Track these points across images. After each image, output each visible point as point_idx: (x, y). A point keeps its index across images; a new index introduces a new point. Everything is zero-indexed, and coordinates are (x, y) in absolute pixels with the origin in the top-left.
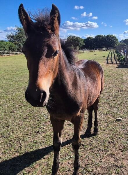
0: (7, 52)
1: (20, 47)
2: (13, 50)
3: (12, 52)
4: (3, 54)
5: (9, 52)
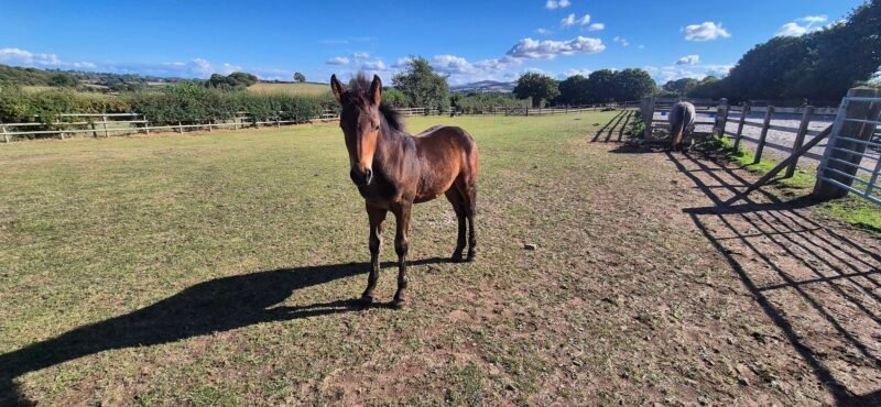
1: (414, 101)
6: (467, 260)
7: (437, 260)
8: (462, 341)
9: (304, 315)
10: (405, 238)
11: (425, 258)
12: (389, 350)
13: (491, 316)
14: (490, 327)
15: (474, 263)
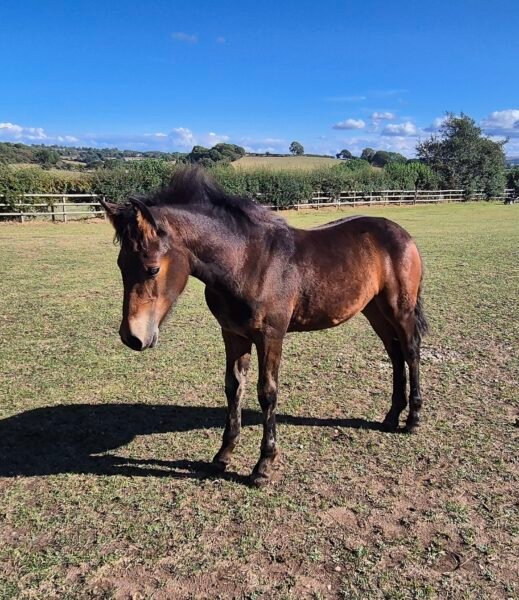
0: (409, 194)
1: (447, 180)
2: (427, 187)
3: (422, 193)
4: (398, 199)
5: (413, 194)
6: (405, 431)
7: (356, 423)
8: (321, 558)
9: (130, 472)
10: (272, 383)
11: (342, 416)
12: (207, 547)
13: (390, 528)
14: (377, 546)
15: (413, 438)
